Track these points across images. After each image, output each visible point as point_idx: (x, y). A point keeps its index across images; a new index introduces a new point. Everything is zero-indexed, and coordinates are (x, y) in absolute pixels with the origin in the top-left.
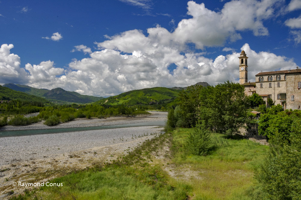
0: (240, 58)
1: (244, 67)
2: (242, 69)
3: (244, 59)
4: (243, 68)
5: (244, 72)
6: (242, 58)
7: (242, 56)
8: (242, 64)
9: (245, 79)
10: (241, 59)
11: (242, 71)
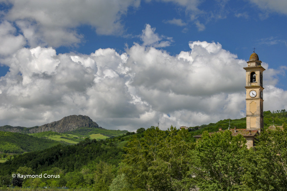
0: (246, 69)
1: (258, 90)
2: (251, 95)
3: (257, 73)
4: (254, 93)
5: (258, 102)
6: (252, 71)
7: (253, 65)
8: (253, 84)
9: (259, 118)
10: (249, 73)
11: (253, 99)
